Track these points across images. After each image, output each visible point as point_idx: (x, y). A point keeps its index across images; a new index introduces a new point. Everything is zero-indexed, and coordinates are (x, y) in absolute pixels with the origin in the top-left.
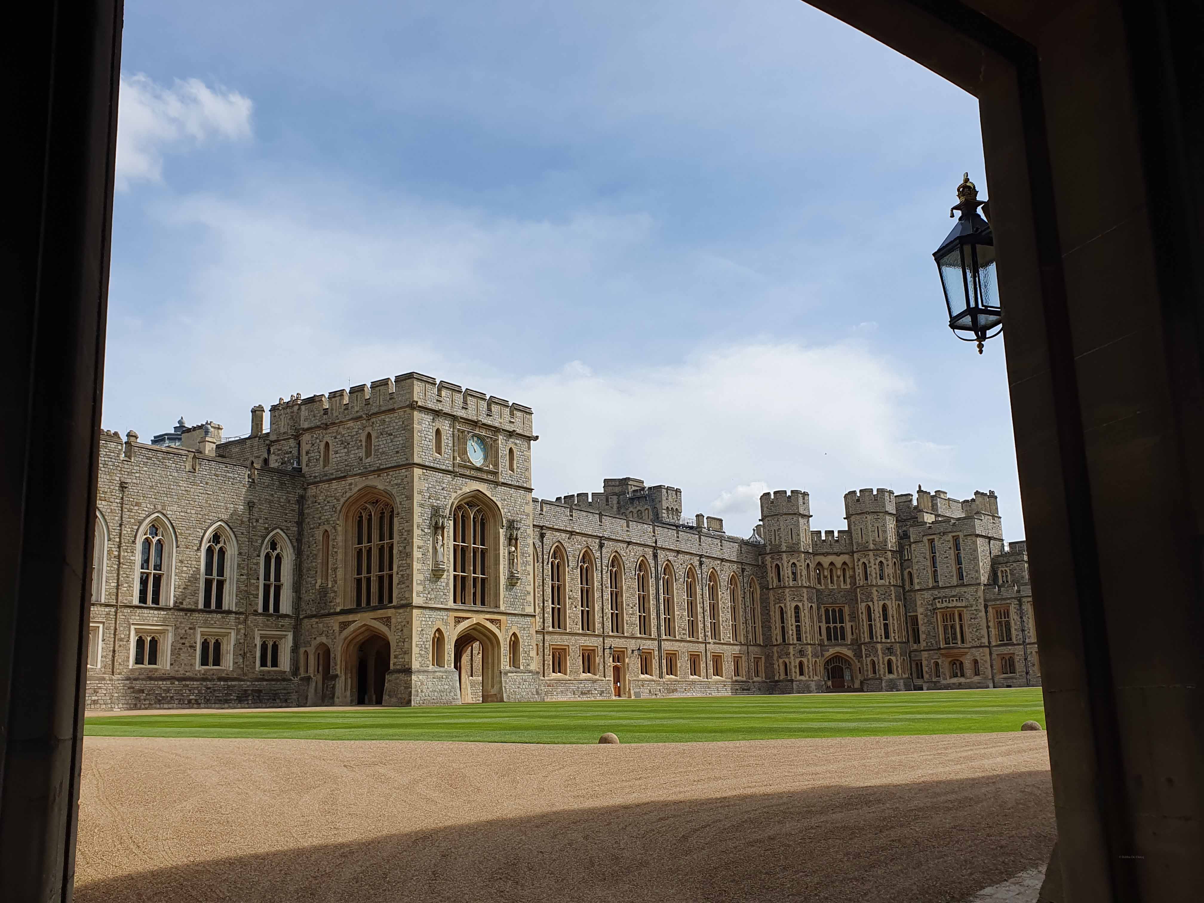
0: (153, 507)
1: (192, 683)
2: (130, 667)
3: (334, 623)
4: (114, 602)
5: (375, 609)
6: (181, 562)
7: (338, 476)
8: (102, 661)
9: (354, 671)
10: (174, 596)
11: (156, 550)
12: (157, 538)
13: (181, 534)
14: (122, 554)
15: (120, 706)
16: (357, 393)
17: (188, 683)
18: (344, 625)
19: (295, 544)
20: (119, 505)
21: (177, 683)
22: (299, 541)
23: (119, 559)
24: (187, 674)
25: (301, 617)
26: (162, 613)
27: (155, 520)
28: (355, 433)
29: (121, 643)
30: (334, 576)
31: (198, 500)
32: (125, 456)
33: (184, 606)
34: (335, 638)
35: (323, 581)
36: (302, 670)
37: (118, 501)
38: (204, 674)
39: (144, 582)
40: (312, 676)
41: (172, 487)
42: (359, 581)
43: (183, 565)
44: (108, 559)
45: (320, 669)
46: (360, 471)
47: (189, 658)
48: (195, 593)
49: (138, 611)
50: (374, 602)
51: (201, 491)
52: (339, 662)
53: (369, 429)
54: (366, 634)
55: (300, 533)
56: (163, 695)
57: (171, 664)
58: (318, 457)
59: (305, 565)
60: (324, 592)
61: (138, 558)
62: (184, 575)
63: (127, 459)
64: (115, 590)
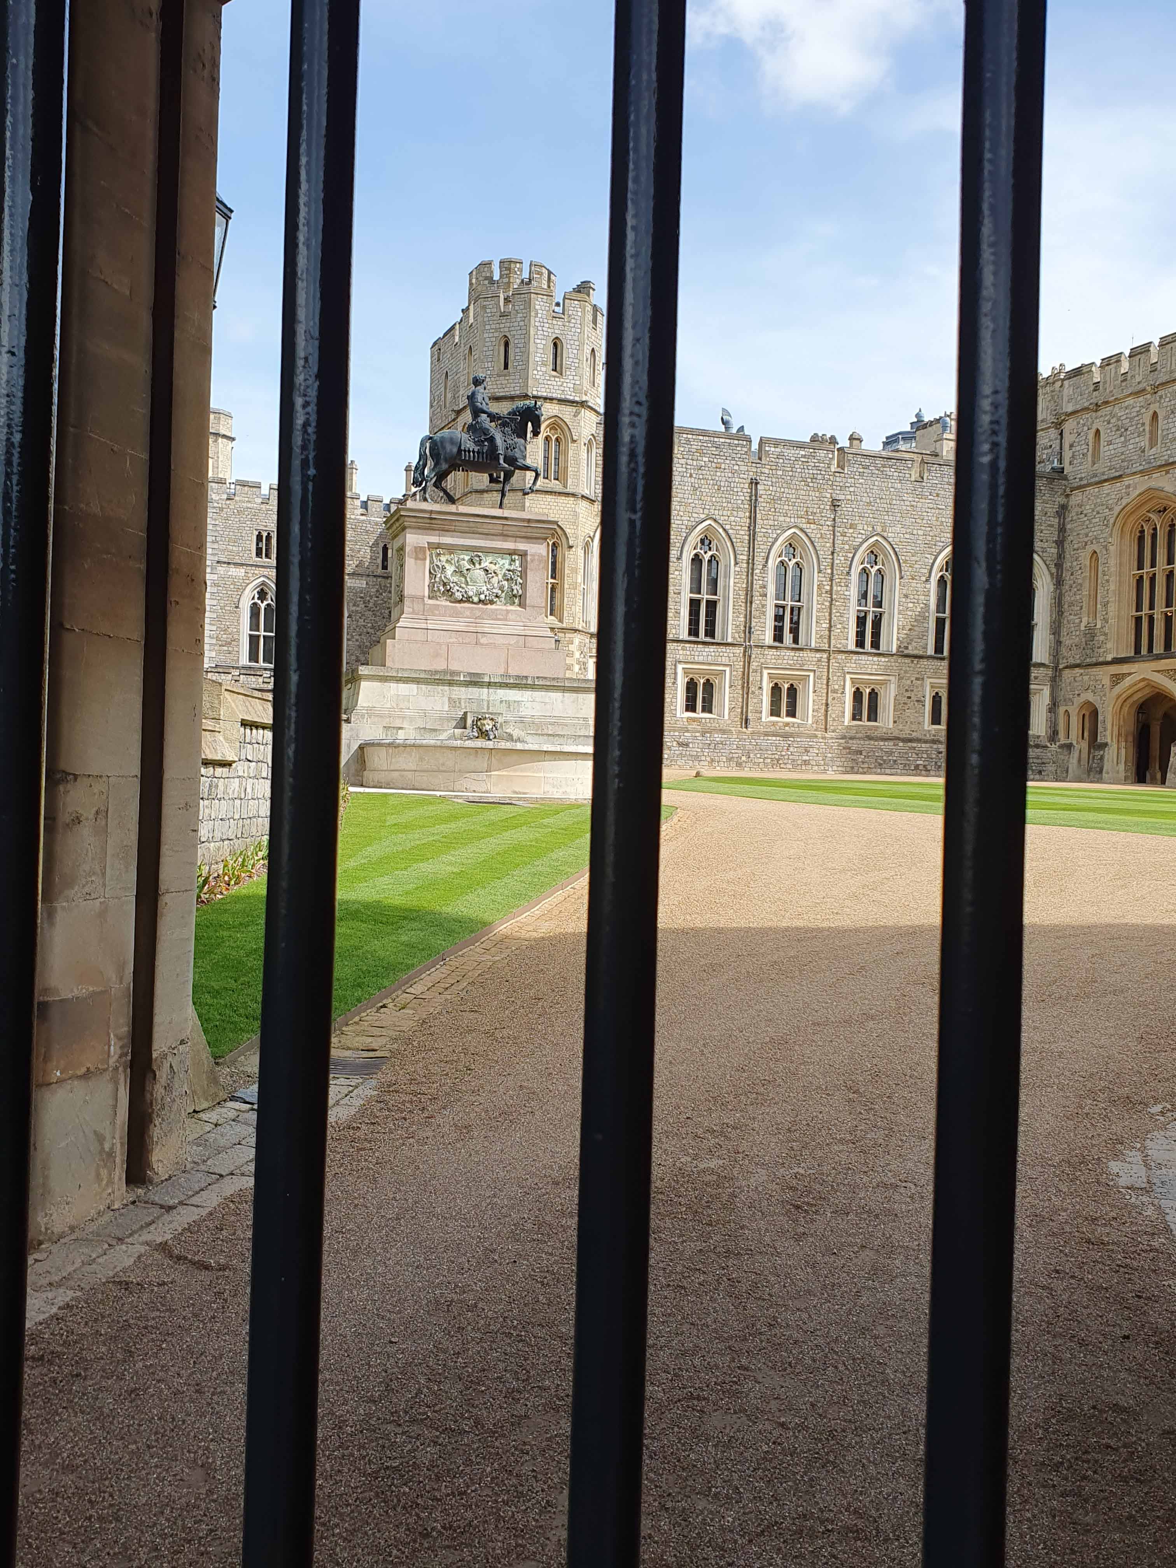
0: (870, 529)
1: (919, 745)
2: (846, 724)
3: (1104, 675)
4: (826, 647)
5: (1159, 657)
6: (906, 596)
7: (1112, 476)
8: (814, 716)
9: (1130, 739)
10: (898, 639)
11: (876, 582)
12: (876, 568)
13: (905, 561)
14: (835, 588)
15: (835, 768)
16: (1139, 356)
17: (914, 745)
18: (1117, 679)
19: (1054, 570)
20: (831, 528)
21: (901, 744)
22: (1059, 566)
23: (831, 594)
24: (914, 734)
25: (1061, 666)
26: (883, 659)
27: (874, 545)
28: (1135, 414)
29: (835, 695)
30: (1104, 613)
31: (926, 518)
32: (838, 466)
33: (911, 651)
34: (1105, 695)
35: (1091, 619)
36: (1062, 735)
37: (829, 523)
38: (934, 736)
39: (861, 621)
40: (1074, 743)
41: (894, 502)
42: (1138, 620)
43: (909, 600)
44: (819, 595)
45: (1086, 734)
46: (1141, 468)
47: (917, 715)
48: (923, 636)
49: (855, 657)
50: (1158, 649)
51: (931, 506)
52: (1109, 727)
53: (1154, 407)
54: (1147, 691)
55: (1061, 556)
56: (885, 758)
57: (895, 722)
58: (1085, 451)
59: (1067, 599)
60: (1091, 634)
61: (853, 593)
62: (910, 613)
63: (839, 470)
64: (827, 632)
